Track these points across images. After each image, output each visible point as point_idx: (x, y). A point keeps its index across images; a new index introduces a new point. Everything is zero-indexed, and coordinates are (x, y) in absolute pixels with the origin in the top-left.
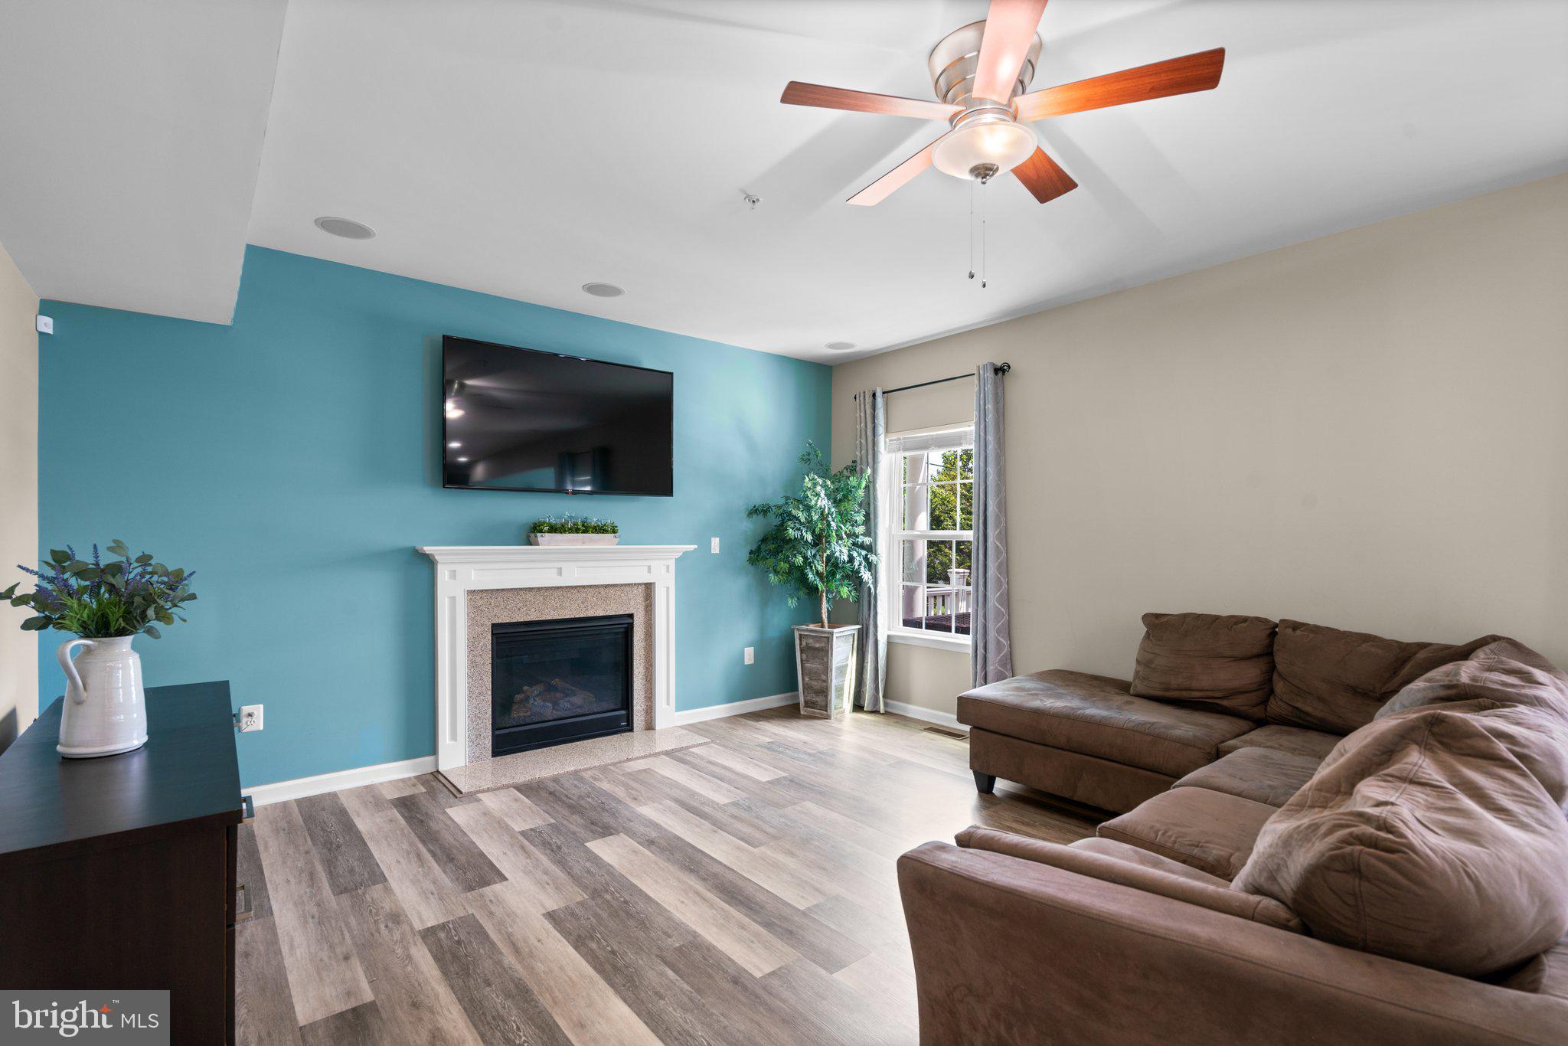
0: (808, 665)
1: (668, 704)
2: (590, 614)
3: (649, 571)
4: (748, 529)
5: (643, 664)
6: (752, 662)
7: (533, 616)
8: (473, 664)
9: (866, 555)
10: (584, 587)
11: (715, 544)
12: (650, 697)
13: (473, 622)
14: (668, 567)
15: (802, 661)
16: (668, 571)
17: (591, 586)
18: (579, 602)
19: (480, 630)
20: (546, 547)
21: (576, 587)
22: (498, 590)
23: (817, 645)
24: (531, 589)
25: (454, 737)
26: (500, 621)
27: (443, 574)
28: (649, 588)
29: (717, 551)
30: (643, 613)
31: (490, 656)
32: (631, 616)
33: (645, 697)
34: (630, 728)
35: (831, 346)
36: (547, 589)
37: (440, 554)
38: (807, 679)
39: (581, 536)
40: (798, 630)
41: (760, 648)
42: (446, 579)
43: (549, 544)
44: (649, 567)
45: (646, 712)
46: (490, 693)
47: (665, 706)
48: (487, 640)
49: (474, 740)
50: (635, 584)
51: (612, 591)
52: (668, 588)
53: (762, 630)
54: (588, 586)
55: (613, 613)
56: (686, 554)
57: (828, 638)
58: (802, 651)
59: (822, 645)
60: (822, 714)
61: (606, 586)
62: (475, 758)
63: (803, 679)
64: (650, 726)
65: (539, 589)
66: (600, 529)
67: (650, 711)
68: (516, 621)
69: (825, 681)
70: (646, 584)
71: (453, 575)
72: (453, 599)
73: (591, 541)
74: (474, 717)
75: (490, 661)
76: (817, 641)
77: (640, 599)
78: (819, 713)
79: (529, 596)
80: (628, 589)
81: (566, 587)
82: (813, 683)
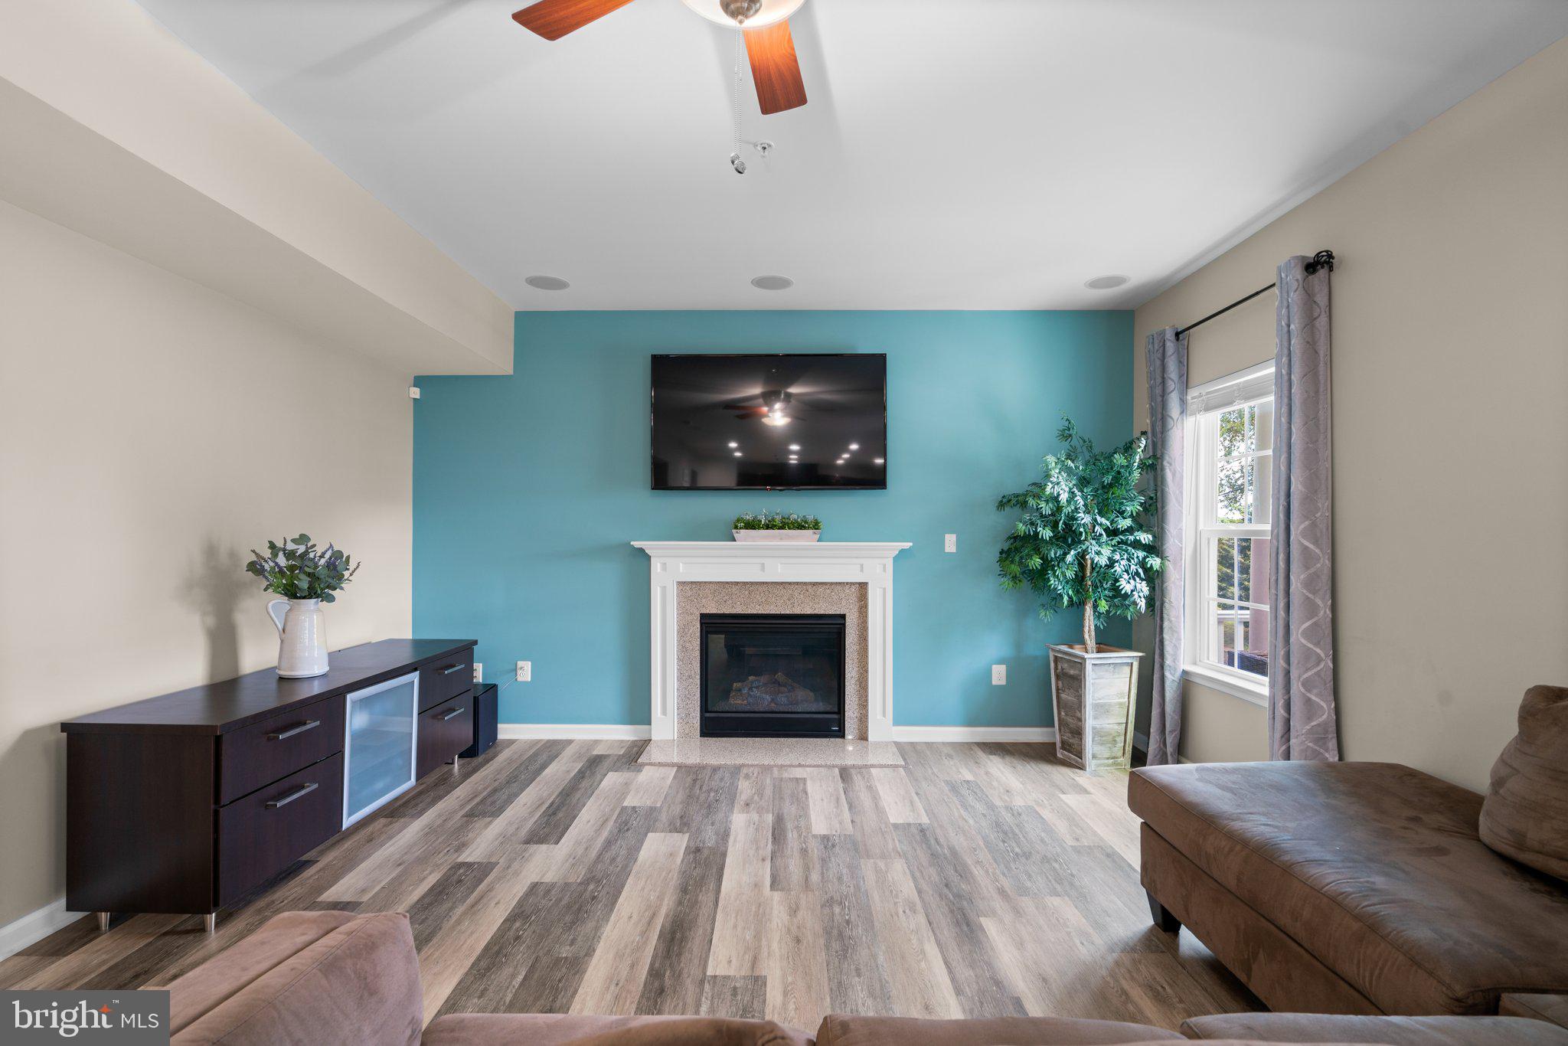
0: (1063, 696)
1: (884, 716)
2: (797, 611)
3: (862, 570)
4: (995, 525)
5: (856, 669)
6: (1003, 682)
7: (739, 610)
8: (683, 648)
9: (1145, 558)
10: (790, 583)
11: (950, 543)
12: (864, 705)
13: (683, 612)
14: (885, 566)
15: (1058, 689)
16: (885, 570)
17: (797, 583)
18: (785, 598)
19: (690, 618)
20: (741, 543)
21: (782, 583)
22: (705, 582)
23: (1072, 672)
24: (737, 583)
25: (664, 712)
26: (708, 612)
27: (656, 566)
28: (863, 586)
29: (953, 549)
30: (856, 614)
31: (699, 643)
32: (843, 617)
33: (859, 705)
34: (841, 734)
35: (1095, 284)
36: (752, 583)
37: (650, 549)
38: (1063, 713)
39: (776, 532)
40: (1053, 650)
41: (1016, 667)
42: (659, 570)
43: (745, 540)
44: (862, 566)
45: (860, 720)
46: (698, 677)
47: (879, 717)
48: (696, 628)
49: (684, 719)
50: (847, 583)
51: (821, 589)
52: (884, 589)
53: (1018, 645)
54: (794, 583)
55: (822, 612)
56: (902, 551)
57: (1081, 663)
58: (1058, 677)
59: (1077, 672)
60: (1077, 762)
61: (814, 584)
62: (684, 735)
63: (1059, 713)
64: (863, 737)
65: (745, 583)
66: (800, 526)
67: (863, 720)
68: (722, 612)
69: (1080, 720)
70: (860, 584)
71: (664, 566)
72: (664, 589)
73: (789, 538)
74: (684, 698)
75: (698, 648)
76: (1071, 667)
77: (853, 599)
78: (1074, 759)
79: (734, 589)
80: (839, 587)
81: (772, 583)
82: (1069, 720)
